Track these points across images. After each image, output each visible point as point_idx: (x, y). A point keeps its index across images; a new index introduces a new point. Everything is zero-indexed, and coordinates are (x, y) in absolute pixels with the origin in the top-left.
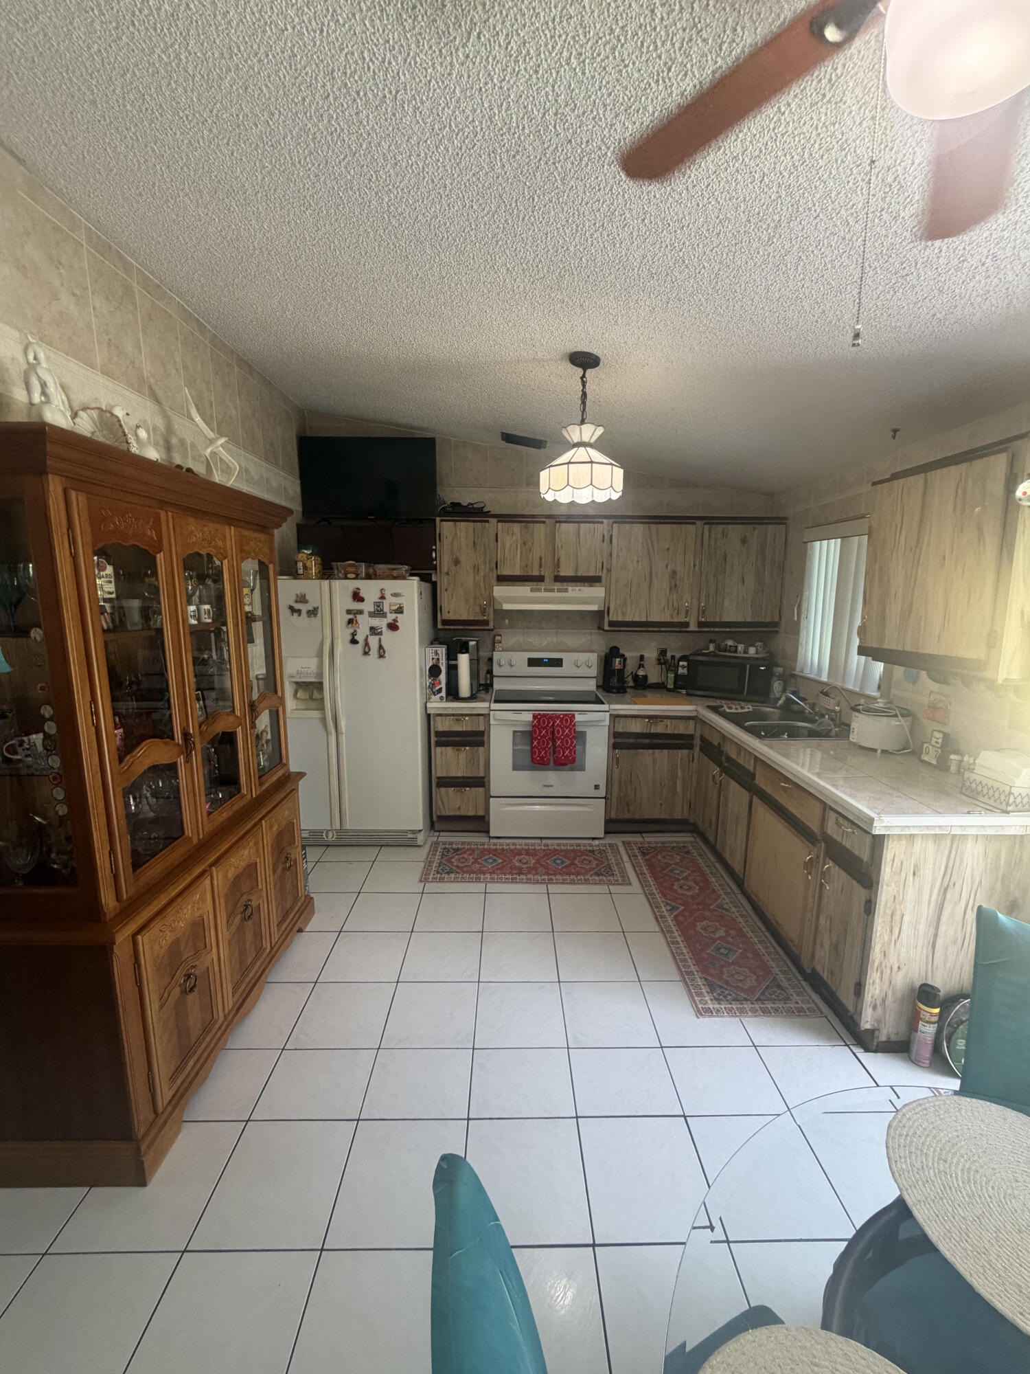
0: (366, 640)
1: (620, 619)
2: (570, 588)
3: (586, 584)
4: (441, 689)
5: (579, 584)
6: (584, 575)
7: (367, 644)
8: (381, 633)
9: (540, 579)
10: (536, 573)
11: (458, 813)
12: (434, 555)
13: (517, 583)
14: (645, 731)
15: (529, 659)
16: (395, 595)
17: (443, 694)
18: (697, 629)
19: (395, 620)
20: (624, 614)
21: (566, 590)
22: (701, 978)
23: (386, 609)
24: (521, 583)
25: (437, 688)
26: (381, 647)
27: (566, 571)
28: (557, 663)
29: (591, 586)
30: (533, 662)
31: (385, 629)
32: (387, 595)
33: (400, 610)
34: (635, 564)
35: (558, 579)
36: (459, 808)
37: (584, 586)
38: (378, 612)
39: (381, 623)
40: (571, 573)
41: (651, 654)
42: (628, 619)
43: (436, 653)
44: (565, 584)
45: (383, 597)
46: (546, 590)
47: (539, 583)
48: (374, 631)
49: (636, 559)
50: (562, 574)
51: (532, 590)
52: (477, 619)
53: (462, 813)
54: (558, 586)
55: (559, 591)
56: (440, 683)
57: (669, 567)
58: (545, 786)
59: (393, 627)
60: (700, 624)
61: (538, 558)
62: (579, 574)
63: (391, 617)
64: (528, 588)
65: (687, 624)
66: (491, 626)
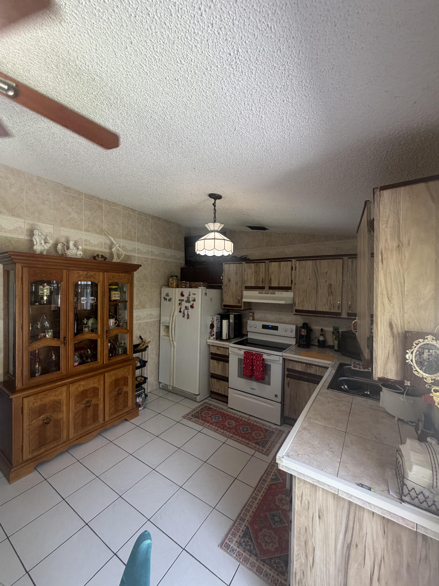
0: (184, 311)
1: (301, 309)
2: (276, 293)
3: (284, 290)
4: (214, 334)
5: (281, 290)
6: (282, 286)
7: (184, 313)
8: (188, 309)
9: (263, 288)
10: (261, 285)
11: (217, 391)
12: (222, 278)
13: (253, 290)
14: (304, 371)
15: (263, 325)
16: (194, 294)
17: (215, 336)
18: (347, 317)
19: (193, 304)
20: (303, 306)
21: (274, 294)
22: (245, 526)
23: (190, 300)
24: (255, 290)
25: (213, 334)
26: (188, 315)
27: (274, 284)
28: (276, 328)
29: (287, 292)
30: (264, 327)
31: (190, 307)
32: (191, 294)
33: (194, 300)
34: (308, 281)
35: (271, 288)
36: (218, 389)
37: (283, 292)
38: (188, 301)
39: (188, 305)
40: (276, 285)
41: (329, 329)
42: (305, 308)
43: (213, 319)
44: (274, 290)
45: (189, 295)
46: (265, 293)
47: (263, 290)
48: (186, 308)
49: (309, 278)
50: (272, 286)
51: (259, 293)
52: (237, 305)
53: (219, 392)
54: (271, 291)
55: (271, 293)
56: (214, 332)
57: (327, 282)
58: (251, 388)
59: (192, 307)
60: (349, 314)
61: (262, 278)
62: (280, 286)
63: (192, 303)
64: (258, 292)
65: (340, 314)
66: (243, 308)
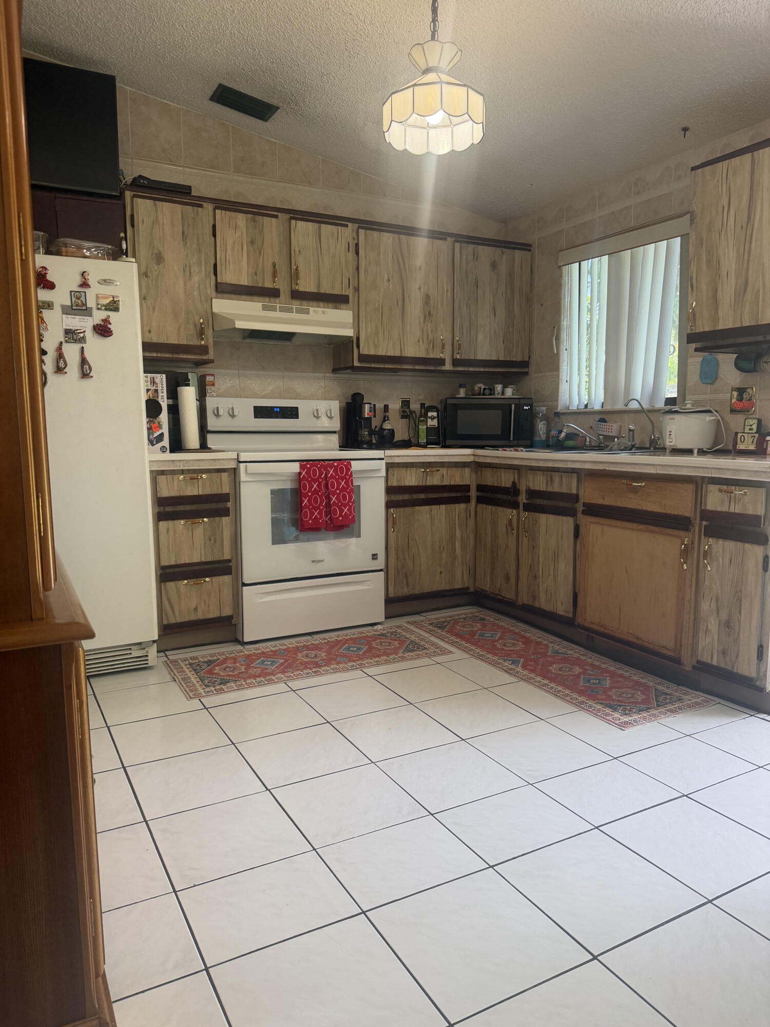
0: (59, 348)
1: (372, 352)
2: (312, 309)
3: (330, 305)
4: (162, 434)
5: (321, 304)
6: (327, 292)
7: (60, 356)
8: (83, 340)
9: (273, 293)
10: (268, 284)
11: (193, 617)
12: (124, 247)
13: (243, 297)
14: (420, 484)
15: (256, 408)
16: (105, 282)
17: (166, 442)
18: (451, 368)
19: (106, 321)
20: (376, 346)
21: (307, 312)
22: (595, 704)
23: (91, 303)
24: (249, 297)
25: (156, 435)
26: (84, 361)
27: (307, 285)
28: (292, 413)
29: (337, 308)
30: (261, 412)
31: (89, 335)
32: (92, 281)
33: (113, 306)
34: (386, 283)
35: (297, 295)
36: (196, 609)
37: (328, 308)
38: (78, 307)
39: (84, 324)
40: (312, 288)
41: (395, 406)
42: (381, 352)
43: (153, 382)
44: (305, 303)
45: (85, 284)
46: (282, 309)
47: (272, 300)
48: (71, 335)
49: (386, 277)
50: (301, 289)
51: (265, 308)
52: (191, 343)
53: (200, 616)
54: (296, 305)
55: (299, 311)
56: (160, 426)
57: (422, 290)
59: (103, 330)
60: (455, 362)
61: (270, 264)
62: (322, 291)
63: (98, 316)
64: (259, 305)
65: (442, 362)
66: (211, 355)
